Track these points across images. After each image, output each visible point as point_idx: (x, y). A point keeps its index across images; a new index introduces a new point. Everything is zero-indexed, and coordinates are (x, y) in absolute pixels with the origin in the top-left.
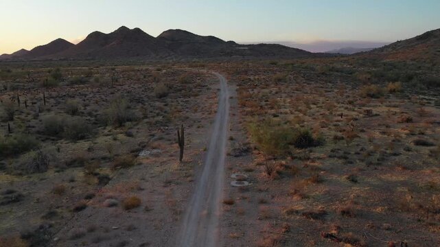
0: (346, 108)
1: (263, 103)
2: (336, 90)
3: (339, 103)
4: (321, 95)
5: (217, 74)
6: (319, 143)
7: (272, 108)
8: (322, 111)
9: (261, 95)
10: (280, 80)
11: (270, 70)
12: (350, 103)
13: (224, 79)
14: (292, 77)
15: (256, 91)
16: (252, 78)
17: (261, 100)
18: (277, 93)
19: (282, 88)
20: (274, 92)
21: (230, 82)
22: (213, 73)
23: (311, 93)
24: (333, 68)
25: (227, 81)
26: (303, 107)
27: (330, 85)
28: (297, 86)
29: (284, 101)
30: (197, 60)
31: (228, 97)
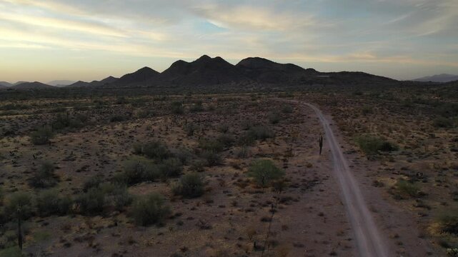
0: (418, 133)
1: (357, 129)
2: (415, 121)
3: (413, 129)
4: (401, 124)
5: (308, 104)
6: (396, 149)
7: (364, 132)
8: (400, 134)
9: (353, 123)
10: (367, 111)
11: (357, 102)
12: (422, 130)
13: (318, 110)
14: (378, 109)
15: (349, 120)
16: (342, 109)
17: (354, 126)
18: (366, 122)
19: (370, 118)
20: (364, 121)
21: (325, 112)
22: (305, 104)
23: (394, 123)
24: (419, 99)
25: (321, 111)
26: (386, 132)
27: (411, 116)
28: (383, 117)
29: (373, 128)
30: (277, 88)
31: (328, 124)
